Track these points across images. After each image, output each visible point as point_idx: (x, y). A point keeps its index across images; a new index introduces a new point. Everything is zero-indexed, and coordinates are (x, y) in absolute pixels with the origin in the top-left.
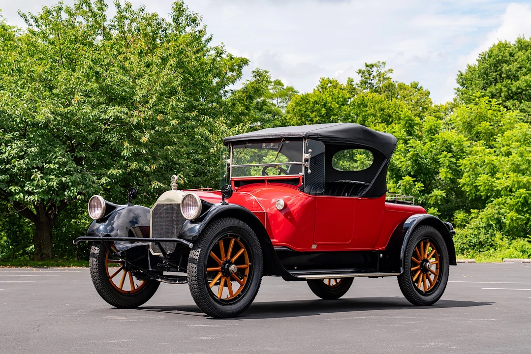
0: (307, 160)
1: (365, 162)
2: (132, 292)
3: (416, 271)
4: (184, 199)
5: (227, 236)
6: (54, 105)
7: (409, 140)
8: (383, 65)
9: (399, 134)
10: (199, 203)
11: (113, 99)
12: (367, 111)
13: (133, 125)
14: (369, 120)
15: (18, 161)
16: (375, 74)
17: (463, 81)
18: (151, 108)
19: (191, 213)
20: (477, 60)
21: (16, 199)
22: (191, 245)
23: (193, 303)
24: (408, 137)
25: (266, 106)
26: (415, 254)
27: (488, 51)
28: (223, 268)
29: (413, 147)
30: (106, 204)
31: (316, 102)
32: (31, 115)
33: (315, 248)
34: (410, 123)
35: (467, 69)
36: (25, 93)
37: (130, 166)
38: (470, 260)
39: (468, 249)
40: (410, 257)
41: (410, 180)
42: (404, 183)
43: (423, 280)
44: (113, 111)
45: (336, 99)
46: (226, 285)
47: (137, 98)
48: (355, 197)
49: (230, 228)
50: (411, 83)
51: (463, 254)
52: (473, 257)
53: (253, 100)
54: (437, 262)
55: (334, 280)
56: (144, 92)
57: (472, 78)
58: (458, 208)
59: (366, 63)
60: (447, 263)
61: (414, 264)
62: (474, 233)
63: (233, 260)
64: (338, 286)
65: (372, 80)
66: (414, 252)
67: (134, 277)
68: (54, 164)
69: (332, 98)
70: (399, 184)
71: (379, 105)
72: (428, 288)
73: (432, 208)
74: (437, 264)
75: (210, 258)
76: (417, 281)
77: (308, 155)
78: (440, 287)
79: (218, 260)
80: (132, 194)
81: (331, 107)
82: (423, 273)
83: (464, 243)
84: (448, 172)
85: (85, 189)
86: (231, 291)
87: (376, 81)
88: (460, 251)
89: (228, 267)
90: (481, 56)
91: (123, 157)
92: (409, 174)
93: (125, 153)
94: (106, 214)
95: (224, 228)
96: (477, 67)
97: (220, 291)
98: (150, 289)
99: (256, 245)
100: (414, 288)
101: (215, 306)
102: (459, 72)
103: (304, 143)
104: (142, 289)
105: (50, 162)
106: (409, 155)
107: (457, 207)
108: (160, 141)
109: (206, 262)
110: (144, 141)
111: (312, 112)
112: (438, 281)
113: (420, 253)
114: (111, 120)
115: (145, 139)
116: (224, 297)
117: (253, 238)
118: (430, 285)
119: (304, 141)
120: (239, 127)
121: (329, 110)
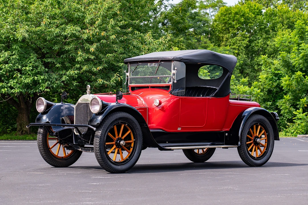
0: (174, 74)
1: (267, 61)
2: (64, 158)
3: (250, 144)
4: (92, 101)
5: (119, 123)
6: (28, 26)
7: (301, 43)
9: (294, 39)
10: (100, 103)
11: (70, 20)
12: (276, 19)
13: (84, 39)
14: (278, 27)
15: (4, 65)
18: (97, 27)
19: (96, 109)
21: (2, 92)
22: (95, 129)
23: (97, 164)
24: (301, 42)
25: (197, 17)
26: (249, 133)
28: (116, 143)
29: (303, 49)
30: (47, 103)
31: (236, 13)
32: (12, 33)
33: (180, 130)
34: (301, 31)
36: (9, 17)
37: (82, 68)
40: (246, 135)
41: (301, 75)
42: (296, 77)
43: (255, 150)
44: (70, 29)
45: (252, 10)
46: (118, 153)
47: (87, 21)
48: (208, 97)
49: (120, 118)
53: (187, 13)
54: (266, 138)
55: (201, 150)
56: (92, 16)
60: (272, 139)
61: (248, 139)
63: (123, 138)
64: (205, 154)
66: (248, 132)
67: (65, 148)
68: (29, 67)
69: (250, 10)
70: (293, 77)
71: (286, 15)
72: (259, 155)
74: (266, 139)
75: (108, 136)
76: (251, 150)
77: (174, 71)
78: (267, 155)
79: (113, 138)
80: (64, 96)
81: (248, 16)
82: (256, 145)
85: (51, 84)
86: (122, 157)
89: (120, 142)
91: (78, 62)
92: (301, 70)
93: (79, 59)
94: (47, 109)
95: (116, 118)
97: (115, 157)
98: (76, 155)
99: (137, 128)
100: (248, 155)
101: (110, 166)
103: (172, 64)
104: (71, 155)
105: (26, 66)
106: (301, 55)
108: (104, 50)
109: (105, 139)
110: (92, 51)
111: (233, 21)
112: (266, 151)
113: (253, 133)
114: (69, 36)
115: (92, 49)
116: (117, 160)
117: (135, 124)
118: (260, 153)
119: (172, 62)
120: (162, 39)
121: (247, 19)
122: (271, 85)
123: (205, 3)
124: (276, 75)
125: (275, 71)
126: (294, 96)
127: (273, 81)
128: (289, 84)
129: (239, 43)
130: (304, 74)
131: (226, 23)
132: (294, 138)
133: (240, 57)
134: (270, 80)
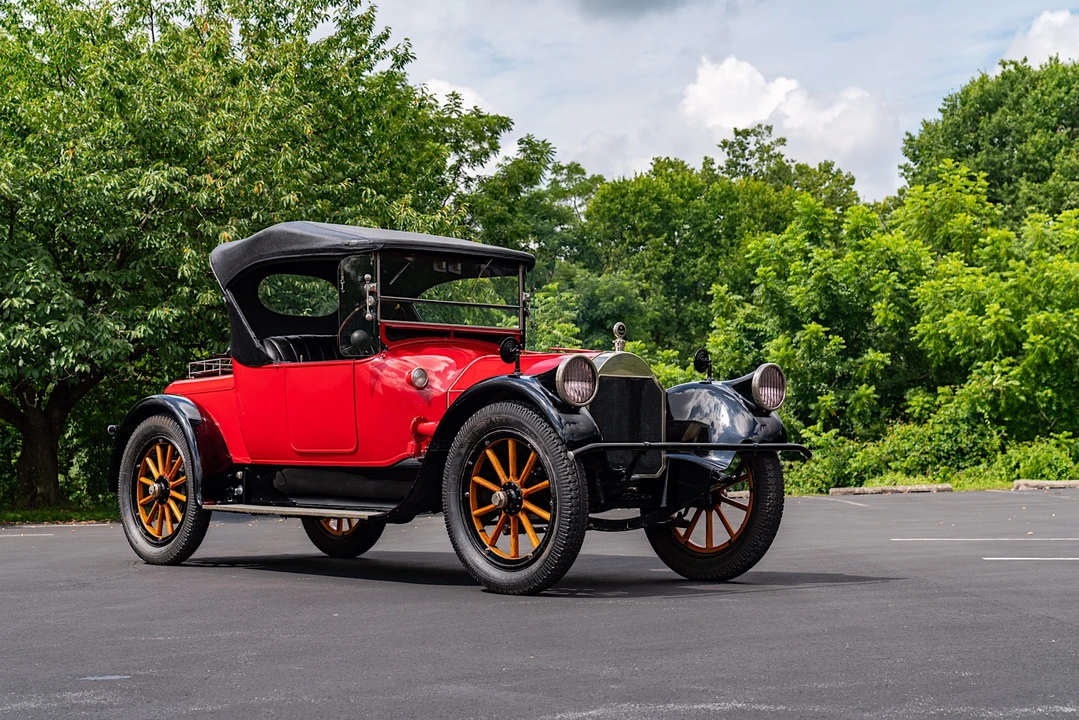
8: (767, 133)
9: (793, 241)
13: (200, 209)
14: (743, 225)
16: (752, 147)
17: (914, 151)
18: (239, 170)
20: (939, 110)
24: (810, 247)
27: (960, 92)
29: (818, 264)
31: (639, 194)
34: (815, 220)
35: (922, 129)
37: (197, 300)
38: (940, 486)
39: (936, 464)
41: (818, 331)
42: (806, 338)
50: (820, 164)
51: (925, 474)
52: (945, 479)
56: (223, 135)
57: (932, 145)
58: (914, 383)
59: (735, 129)
62: (946, 432)
65: (747, 160)
69: (671, 189)
70: (797, 338)
71: (760, 198)
73: (864, 385)
81: (668, 202)
83: (927, 453)
84: (890, 310)
85: (93, 349)
87: (755, 161)
88: (919, 468)
90: (947, 103)
91: (184, 281)
92: (815, 318)
93: (186, 271)
96: (940, 124)
102: (907, 134)
106: (812, 280)
107: (911, 381)
111: (633, 213)
114: (152, 199)
115: (226, 236)
120: (442, 214)
121: (667, 207)
122: (738, 360)
123: (563, 185)
124: (750, 334)
125: (747, 324)
126: (798, 389)
127: (742, 352)
128: (788, 356)
129: (650, 266)
130: (827, 329)
131: (614, 219)
132: (823, 497)
133: (651, 300)
134: (735, 348)
